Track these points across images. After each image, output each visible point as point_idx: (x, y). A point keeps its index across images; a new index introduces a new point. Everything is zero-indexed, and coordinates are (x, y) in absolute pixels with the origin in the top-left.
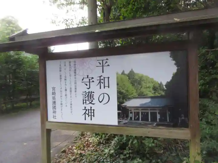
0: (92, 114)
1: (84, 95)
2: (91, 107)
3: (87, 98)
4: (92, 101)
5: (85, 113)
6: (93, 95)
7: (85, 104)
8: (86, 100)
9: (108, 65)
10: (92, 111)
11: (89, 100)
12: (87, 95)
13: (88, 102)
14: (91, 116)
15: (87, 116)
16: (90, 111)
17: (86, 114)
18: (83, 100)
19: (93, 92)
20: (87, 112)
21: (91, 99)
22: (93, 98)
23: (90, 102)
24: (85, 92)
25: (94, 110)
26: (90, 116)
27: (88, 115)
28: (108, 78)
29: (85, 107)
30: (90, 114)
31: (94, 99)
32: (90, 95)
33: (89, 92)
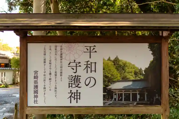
0: (78, 97)
1: (70, 79)
2: (77, 91)
3: (73, 82)
4: (79, 84)
5: (70, 97)
6: (80, 79)
7: (70, 87)
8: (72, 84)
9: (96, 52)
10: (78, 94)
11: (75, 83)
12: (73, 79)
13: (74, 86)
14: (77, 98)
15: (72, 99)
16: (76, 94)
17: (72, 97)
18: (69, 84)
19: (80, 76)
20: (73, 95)
21: (77, 83)
22: (79, 81)
23: (77, 85)
24: (72, 76)
25: (80, 93)
26: (76, 100)
27: (74, 98)
28: (95, 63)
29: (71, 91)
30: (76, 97)
31: (80, 83)
32: (77, 79)
33: (76, 76)
